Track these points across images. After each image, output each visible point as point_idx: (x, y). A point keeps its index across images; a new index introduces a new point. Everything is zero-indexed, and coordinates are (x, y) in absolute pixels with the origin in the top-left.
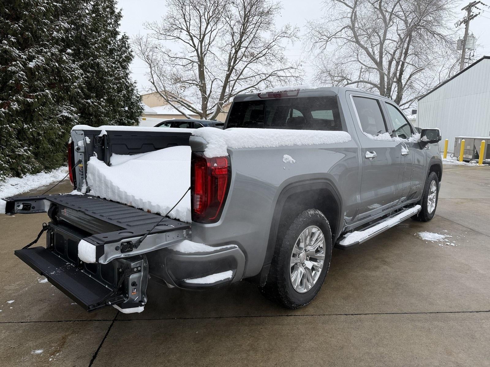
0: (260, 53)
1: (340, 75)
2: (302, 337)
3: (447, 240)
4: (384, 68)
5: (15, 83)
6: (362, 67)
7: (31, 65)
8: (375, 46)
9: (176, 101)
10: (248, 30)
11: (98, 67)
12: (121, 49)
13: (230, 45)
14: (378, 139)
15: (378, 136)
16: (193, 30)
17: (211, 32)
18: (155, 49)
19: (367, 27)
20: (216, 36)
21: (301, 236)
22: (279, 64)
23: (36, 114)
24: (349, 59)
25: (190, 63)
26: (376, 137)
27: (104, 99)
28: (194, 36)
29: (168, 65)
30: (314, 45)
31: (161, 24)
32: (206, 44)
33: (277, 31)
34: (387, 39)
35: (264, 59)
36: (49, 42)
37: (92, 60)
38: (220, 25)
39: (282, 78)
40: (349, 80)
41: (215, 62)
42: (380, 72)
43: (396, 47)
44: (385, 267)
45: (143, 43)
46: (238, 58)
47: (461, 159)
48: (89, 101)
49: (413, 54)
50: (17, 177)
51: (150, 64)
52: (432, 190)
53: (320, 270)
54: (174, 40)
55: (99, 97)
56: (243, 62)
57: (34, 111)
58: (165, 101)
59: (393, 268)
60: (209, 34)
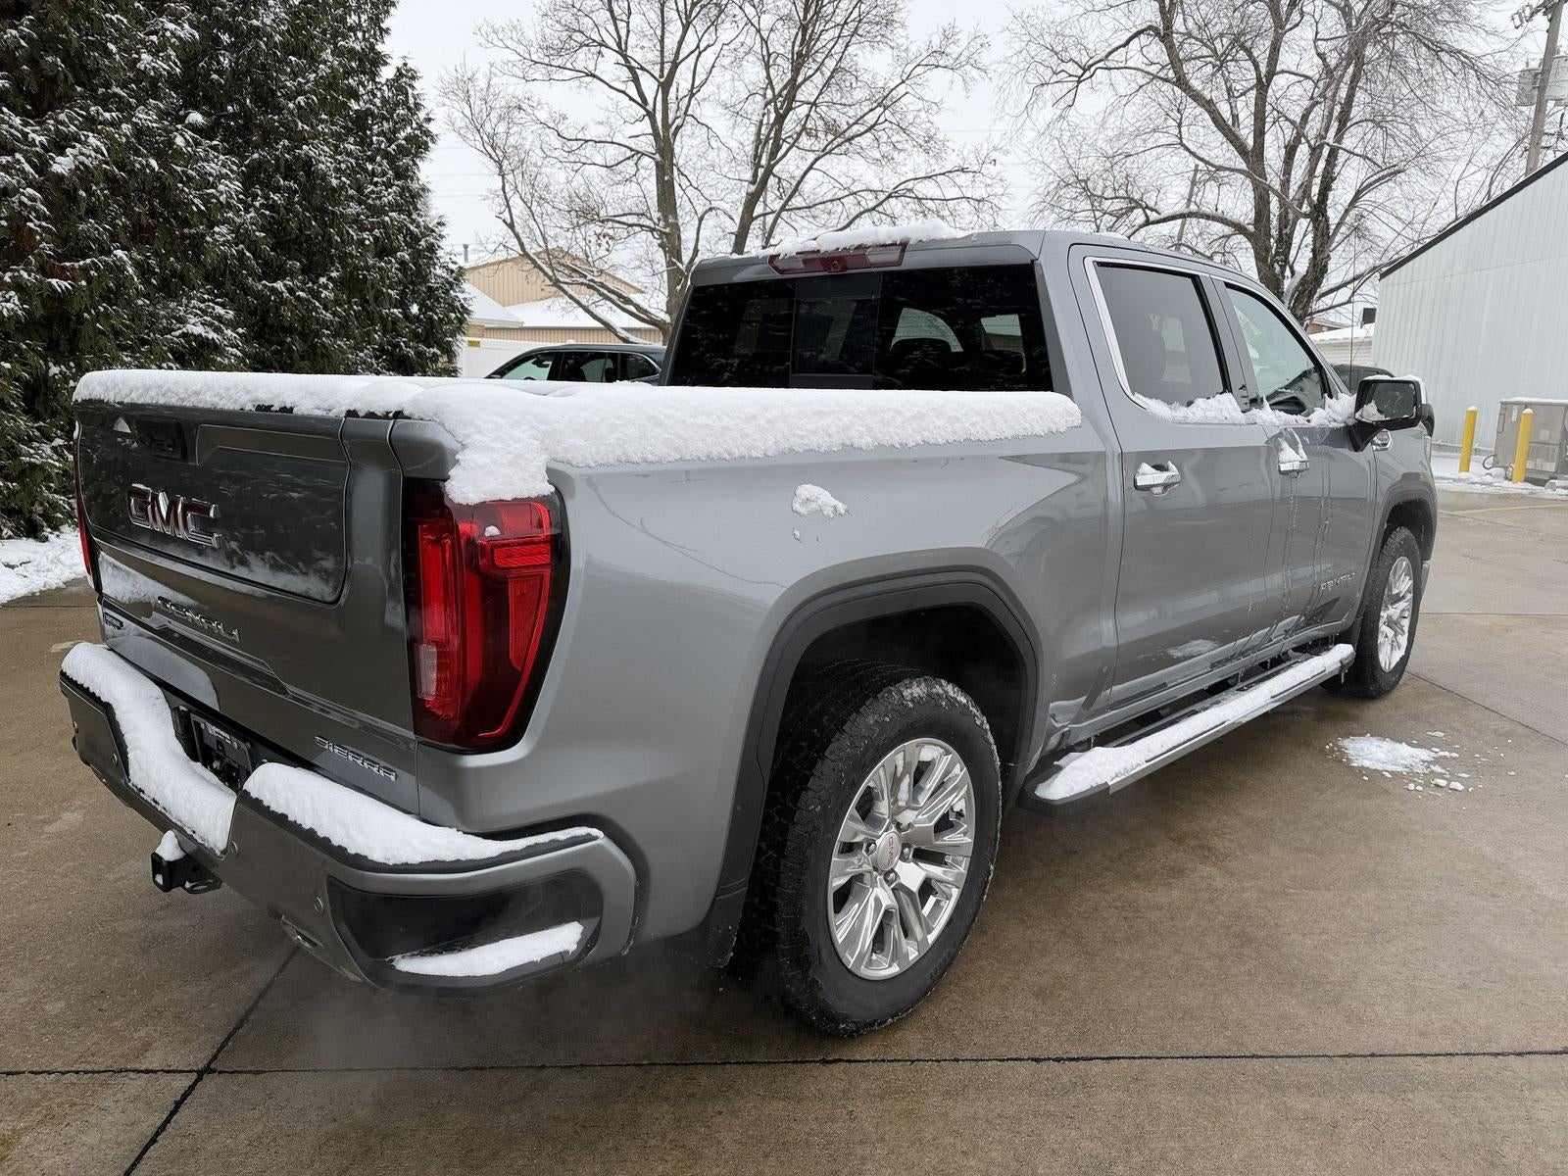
0: (856, 123)
1: (1122, 193)
2: (859, 1150)
3: (1437, 769)
4: (1268, 170)
5: (9, 227)
6: (1197, 166)
7: (62, 165)
8: (1242, 95)
9: (582, 284)
10: (819, 44)
11: (308, 173)
12: (392, 111)
13: (758, 98)
14: (1191, 418)
15: (1192, 408)
16: (638, 49)
17: (697, 52)
18: (516, 112)
19: (1214, 31)
20: (713, 66)
21: (877, 777)
22: (919, 157)
23: (87, 331)
24: (1152, 140)
25: (628, 158)
26: (1182, 412)
27: (330, 279)
28: (642, 69)
29: (559, 165)
30: (1035, 95)
31: (534, 28)
32: (680, 95)
33: (913, 48)
34: (1283, 72)
35: (869, 141)
36: (127, 88)
37: (288, 150)
38: (727, 32)
39: (930, 204)
40: (1152, 210)
41: (712, 155)
42: (1253, 181)
43: (1312, 98)
44: (1206, 870)
45: (478, 94)
46: (784, 141)
47: (1519, 474)
48: (279, 285)
49: (1366, 120)
50: (28, 536)
51: (500, 164)
52: (1395, 591)
53: (955, 893)
54: (576, 83)
55: (312, 271)
56: (803, 153)
57: (80, 320)
58: (548, 282)
59: (1232, 875)
60: (691, 60)
